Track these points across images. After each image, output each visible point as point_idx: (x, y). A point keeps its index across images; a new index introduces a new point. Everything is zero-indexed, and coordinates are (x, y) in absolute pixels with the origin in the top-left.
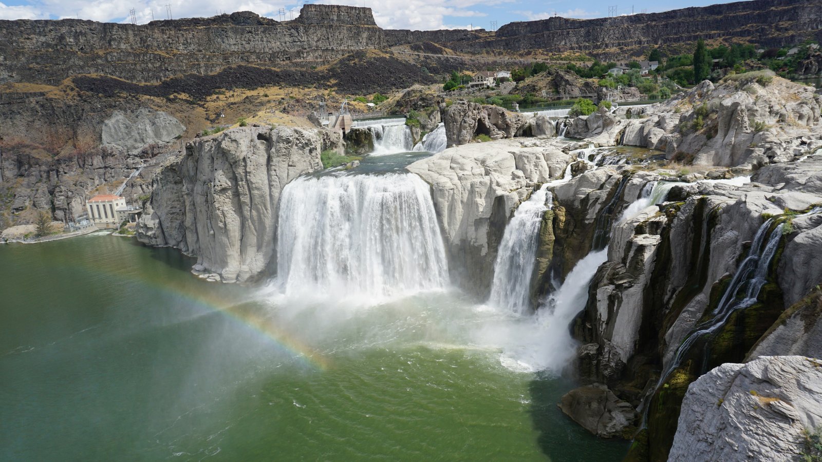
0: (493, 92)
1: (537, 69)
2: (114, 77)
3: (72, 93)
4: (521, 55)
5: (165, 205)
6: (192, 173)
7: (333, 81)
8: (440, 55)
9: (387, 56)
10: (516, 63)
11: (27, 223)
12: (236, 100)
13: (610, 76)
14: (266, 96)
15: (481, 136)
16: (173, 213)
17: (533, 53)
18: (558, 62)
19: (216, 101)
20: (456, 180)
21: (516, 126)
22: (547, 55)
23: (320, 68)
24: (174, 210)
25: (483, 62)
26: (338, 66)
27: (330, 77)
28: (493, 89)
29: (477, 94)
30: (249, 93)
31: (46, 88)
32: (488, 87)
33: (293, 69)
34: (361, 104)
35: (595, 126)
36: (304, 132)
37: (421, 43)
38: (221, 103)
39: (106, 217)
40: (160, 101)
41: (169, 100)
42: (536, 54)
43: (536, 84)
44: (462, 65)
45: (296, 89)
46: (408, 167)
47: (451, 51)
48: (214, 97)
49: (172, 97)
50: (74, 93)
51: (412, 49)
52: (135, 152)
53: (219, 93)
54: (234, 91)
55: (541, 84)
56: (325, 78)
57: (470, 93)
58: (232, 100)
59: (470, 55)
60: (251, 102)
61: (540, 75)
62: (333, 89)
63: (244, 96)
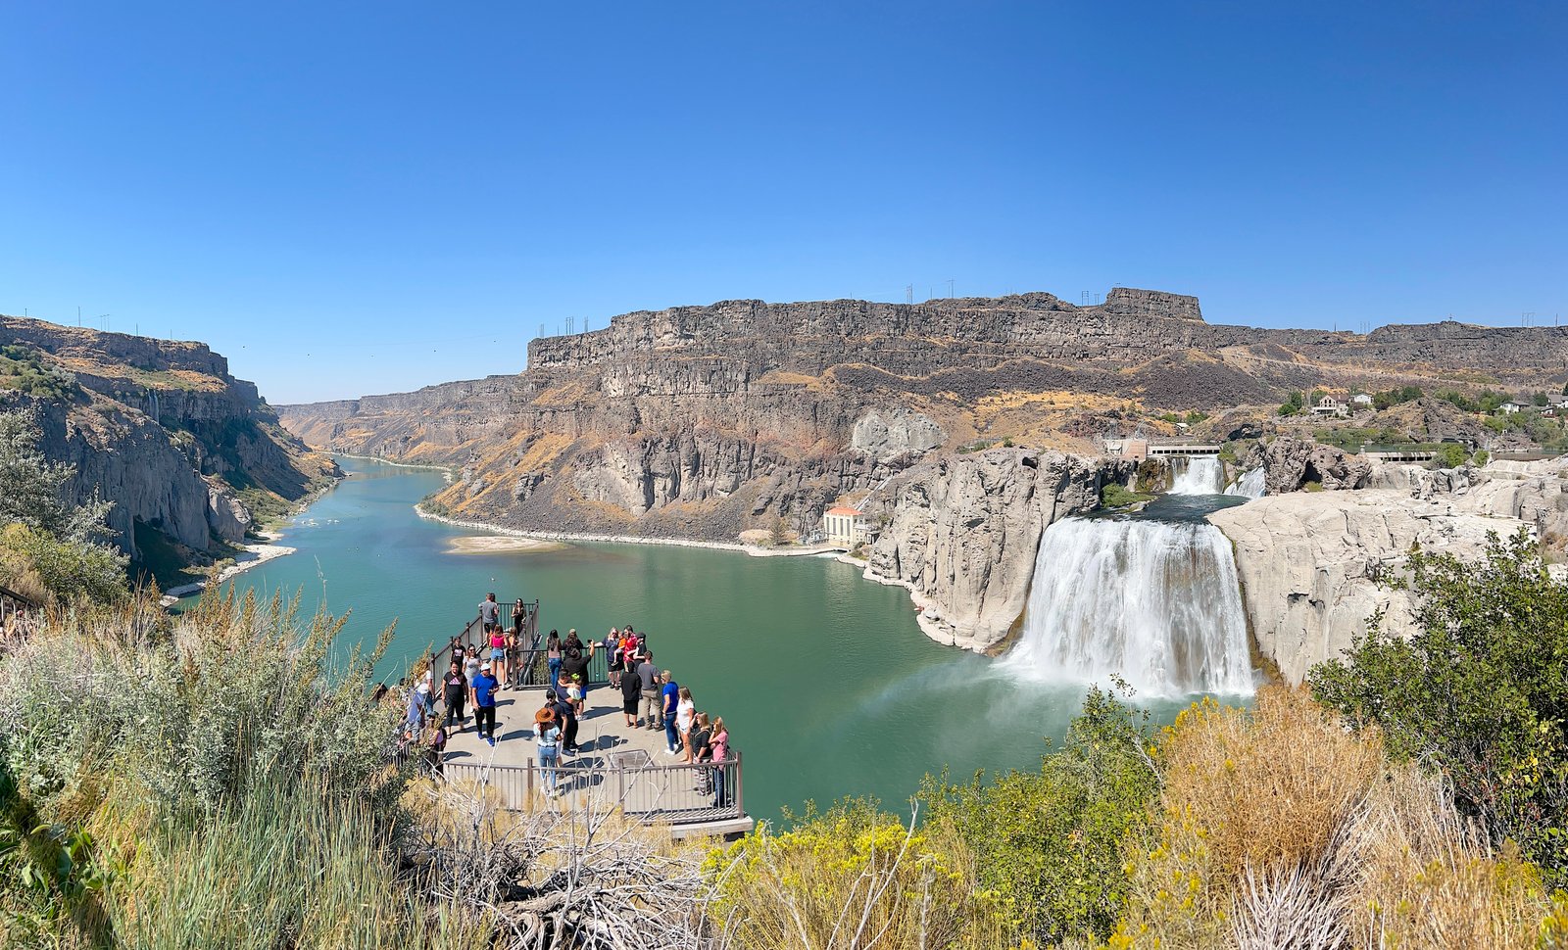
0: (1343, 421)
1: (1410, 394)
2: (877, 368)
3: (831, 386)
4: (1400, 370)
5: (907, 530)
6: (942, 497)
7: (1140, 389)
8: (1288, 362)
9: (1214, 361)
10: (1391, 379)
11: (764, 528)
12: (1014, 405)
13: (1502, 412)
14: (1052, 403)
15: (1311, 484)
16: (914, 542)
17: (1415, 368)
18: (1450, 382)
19: (989, 405)
20: (1269, 541)
21: (1357, 474)
22: (1436, 372)
23: (1126, 371)
24: (915, 538)
25: (1346, 375)
26: (1150, 369)
27: (1138, 384)
28: (1343, 418)
29: (1322, 423)
30: (1032, 397)
31: (808, 379)
32: (1337, 416)
33: (1091, 370)
34: (1168, 424)
35: (1459, 484)
36: (1081, 460)
37: (1264, 345)
38: (994, 408)
39: (842, 534)
40: (923, 401)
41: (934, 399)
42: (1420, 369)
43: (1400, 417)
44: (1318, 377)
45: (1091, 396)
46: (1208, 517)
47: (1304, 357)
48: (988, 399)
49: (938, 395)
50: (834, 385)
51: (1250, 352)
52: (885, 460)
53: (995, 395)
54: (1013, 393)
55: (1407, 417)
56: (1131, 383)
57: (1312, 421)
58: (1008, 405)
59: (1330, 364)
60: (1031, 410)
61: (1408, 404)
62: (1138, 399)
63: (1025, 400)
